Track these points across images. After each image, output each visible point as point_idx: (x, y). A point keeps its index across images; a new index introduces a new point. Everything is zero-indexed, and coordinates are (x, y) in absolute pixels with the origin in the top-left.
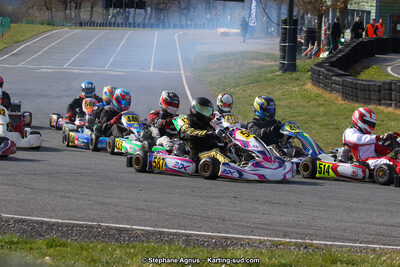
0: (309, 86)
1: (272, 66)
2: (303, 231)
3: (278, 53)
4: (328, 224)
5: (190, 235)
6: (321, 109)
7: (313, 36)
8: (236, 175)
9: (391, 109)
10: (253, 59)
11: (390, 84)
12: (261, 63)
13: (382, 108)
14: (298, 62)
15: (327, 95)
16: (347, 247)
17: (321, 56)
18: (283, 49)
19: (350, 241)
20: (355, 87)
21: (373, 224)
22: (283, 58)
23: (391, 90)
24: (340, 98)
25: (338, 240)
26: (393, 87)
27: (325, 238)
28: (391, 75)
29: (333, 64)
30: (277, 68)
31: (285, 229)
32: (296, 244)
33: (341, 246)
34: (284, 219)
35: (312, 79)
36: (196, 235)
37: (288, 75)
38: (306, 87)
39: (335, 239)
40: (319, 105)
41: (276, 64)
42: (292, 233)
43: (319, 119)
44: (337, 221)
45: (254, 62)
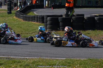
0: (15, 17)
2: (9, 54)
3: (7, 9)
4: (15, 52)
6: (17, 23)
7: (16, 5)
9: (35, 22)
11: (35, 16)
13: (33, 22)
14: (12, 12)
15: (19, 19)
17: (18, 10)
19: (21, 56)
20: (26, 17)
21: (27, 52)
23: (35, 18)
24: (22, 20)
26: (35, 17)
27: (14, 56)
28: (35, 14)
29: (21, 12)
30: (6, 13)
31: (4, 54)
32: (6, 58)
33: (18, 58)
34: (4, 51)
35: (15, 15)
37: (9, 15)
38: (14, 18)
39: (17, 56)
42: (5, 55)
43: (16, 25)
44: (18, 51)
45: (1, 12)
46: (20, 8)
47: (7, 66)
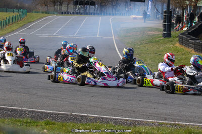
0: (178, 44)
1: (158, 34)
2: (174, 118)
3: (162, 28)
5: (118, 119)
6: (184, 56)
7: (179, 19)
8: (93, 83)
12: (153, 33)
14: (172, 33)
15: (186, 49)
16: (197, 125)
17: (184, 30)
18: (164, 26)
19: (198, 122)
20: (201, 45)
22: (165, 30)
24: (193, 51)
25: (192, 122)
27: (186, 121)
29: (189, 34)
30: (161, 36)
32: (171, 124)
35: (179, 41)
36: (121, 119)
37: (167, 39)
38: (176, 45)
39: (190, 121)
40: (183, 54)
41: (161, 33)
42: (169, 118)
43: (182, 61)
44: (192, 113)
46: (188, 26)
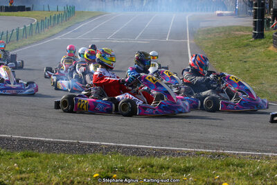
0: (272, 48)
4: (244, 140)
10: (237, 30)
16: (249, 154)
18: (255, 23)
22: (255, 29)
31: (211, 143)
32: (212, 153)
35: (273, 42)
37: (258, 41)
38: (269, 49)
39: (243, 149)
42: (214, 145)
43: (271, 69)
45: (237, 33)
47: (203, 174)
